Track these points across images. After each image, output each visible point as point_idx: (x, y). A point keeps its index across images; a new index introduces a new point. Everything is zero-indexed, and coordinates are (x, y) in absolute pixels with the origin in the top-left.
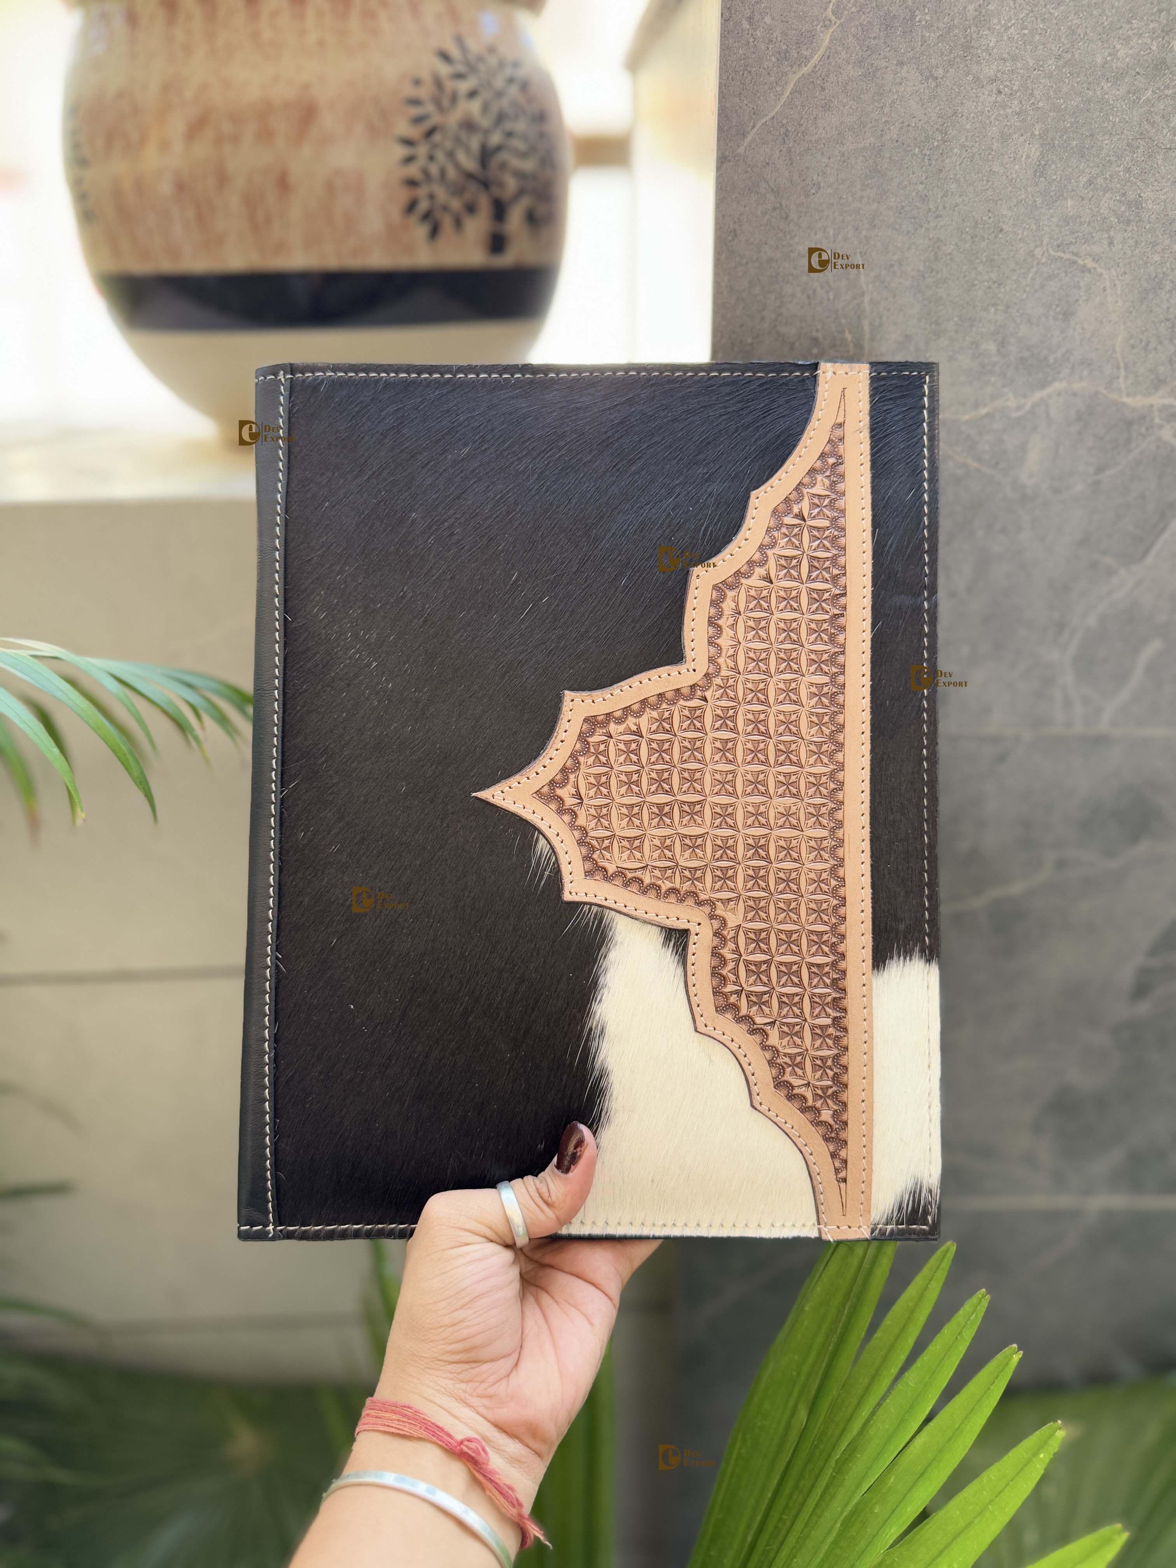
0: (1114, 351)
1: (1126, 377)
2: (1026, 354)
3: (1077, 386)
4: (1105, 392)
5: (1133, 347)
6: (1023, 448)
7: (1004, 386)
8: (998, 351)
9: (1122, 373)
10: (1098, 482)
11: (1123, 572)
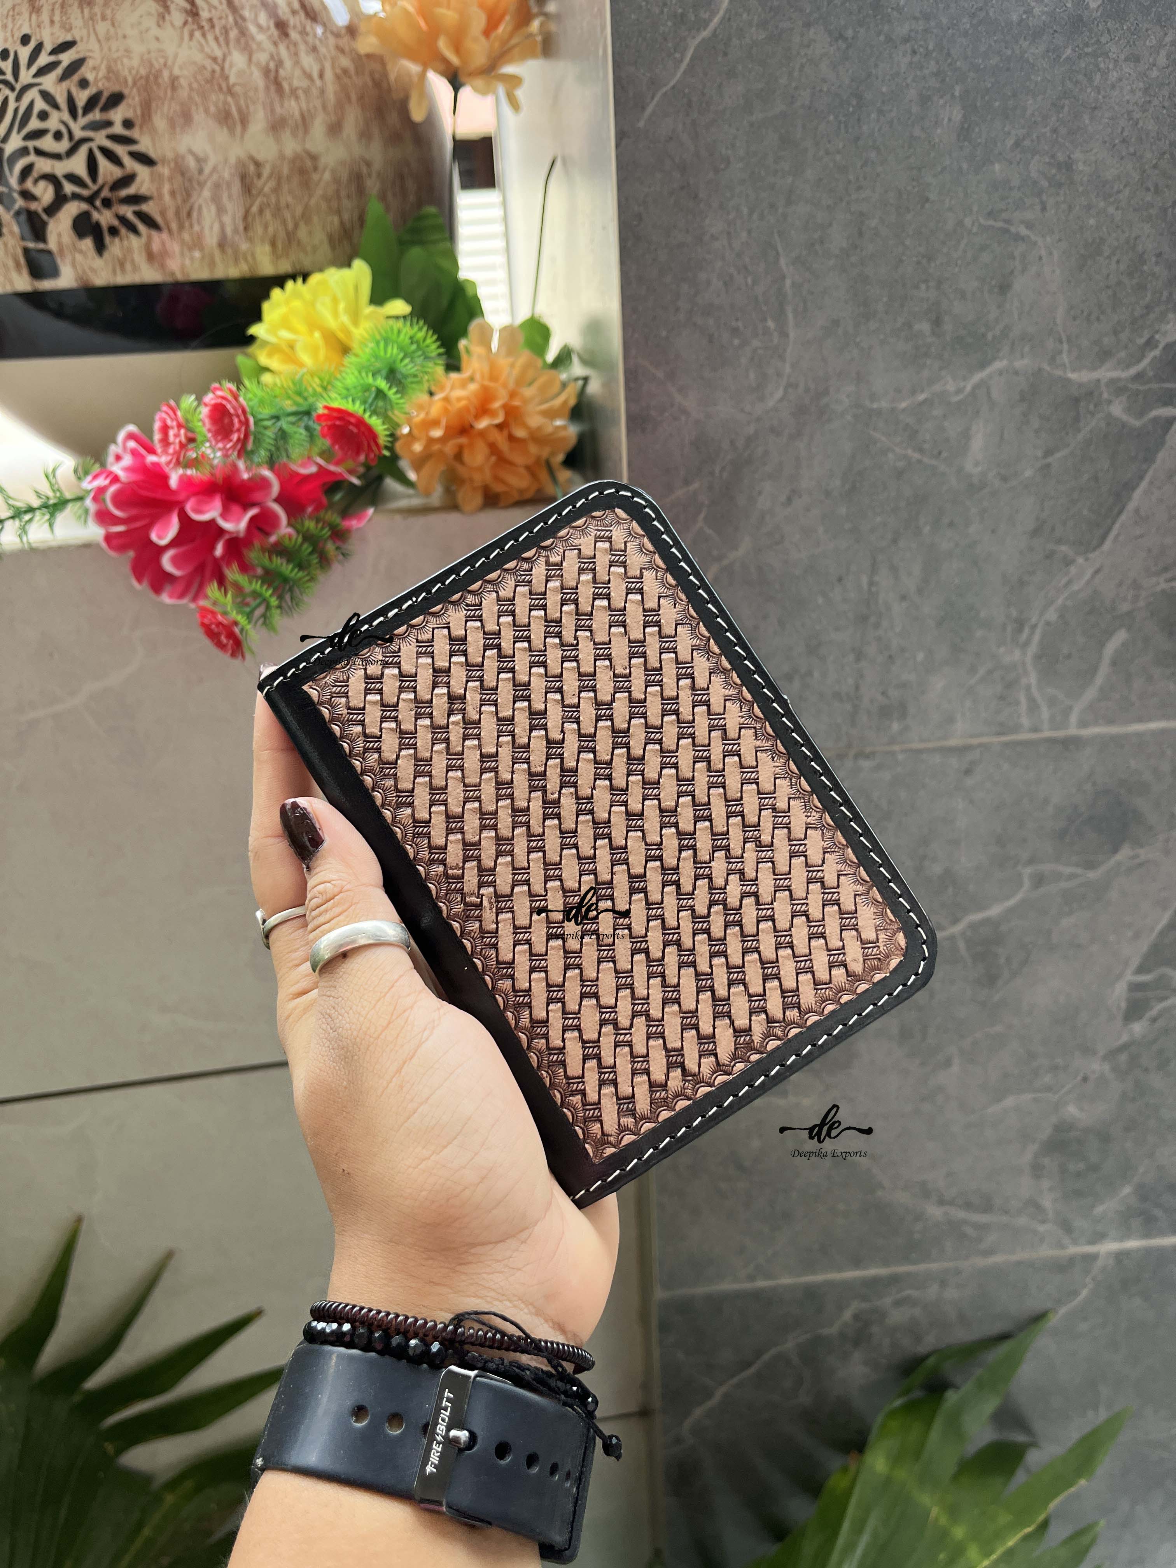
0: (1055, 323)
1: (1069, 352)
2: (962, 332)
3: (1019, 364)
4: (1048, 368)
5: (1074, 319)
6: (966, 435)
7: (941, 369)
8: (933, 333)
9: (1065, 346)
10: (1048, 466)
11: (1080, 560)
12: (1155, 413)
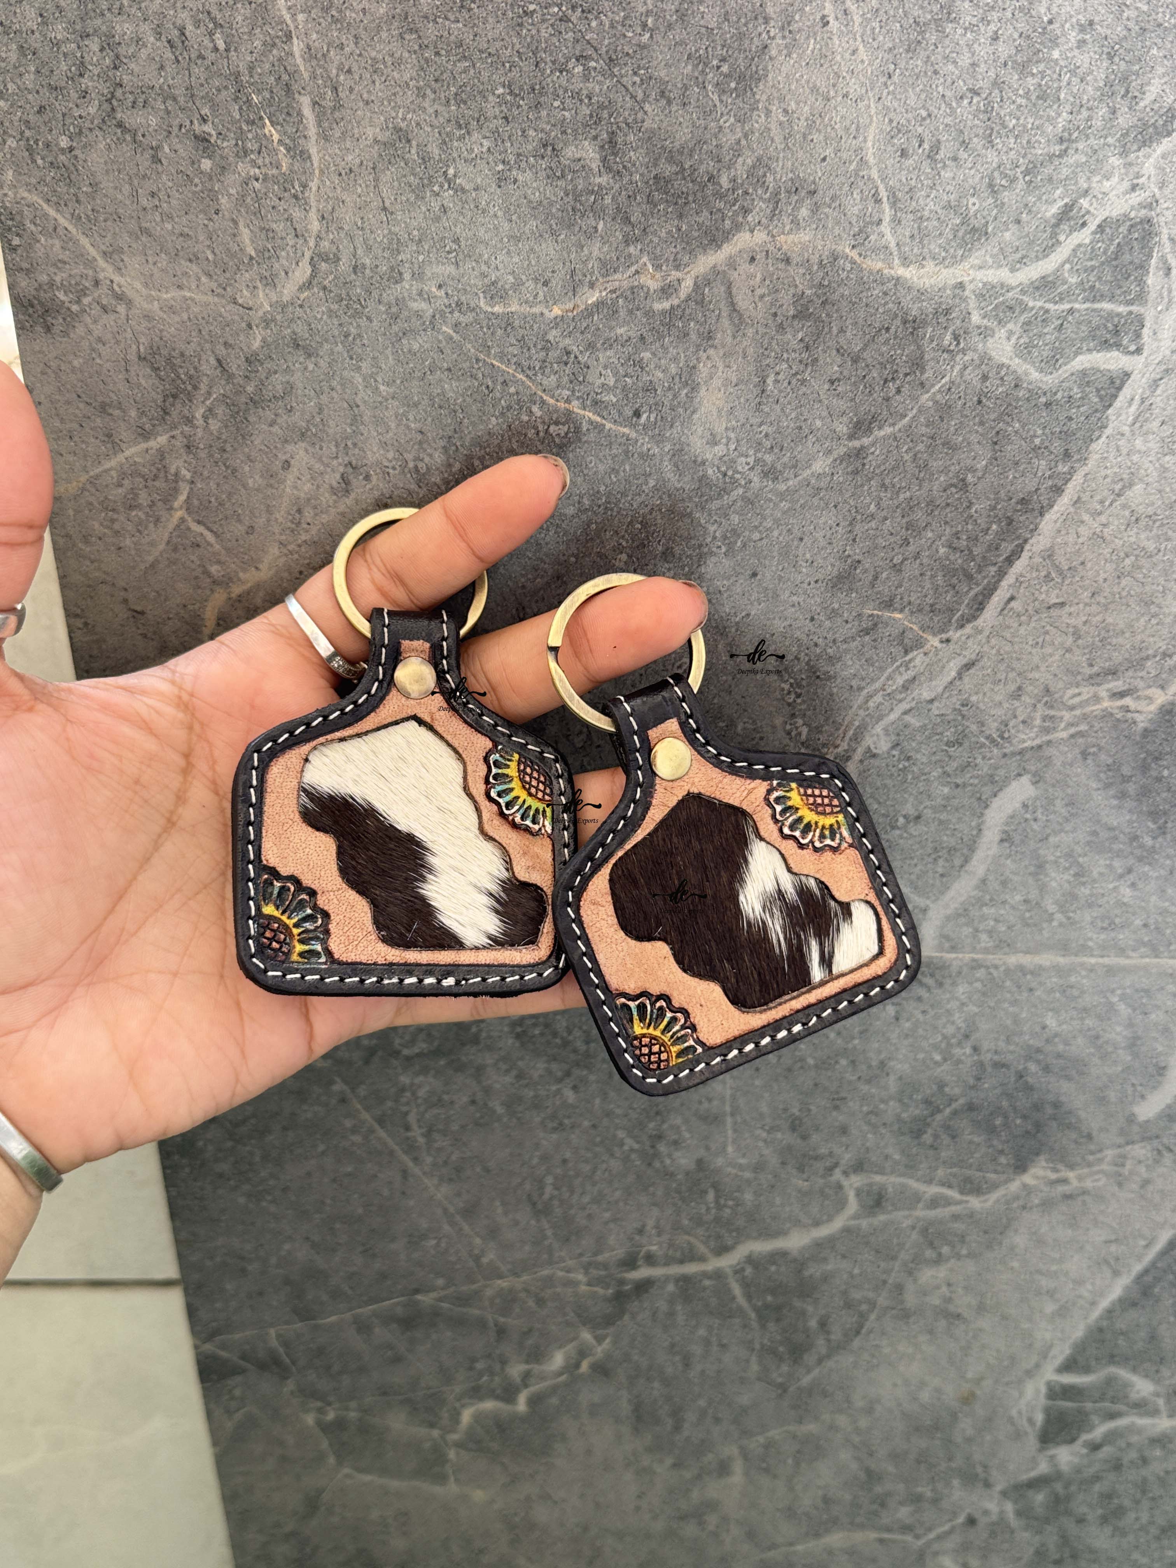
0: (863, 163)
1: (896, 221)
2: (667, 169)
3: (789, 241)
5: (904, 153)
6: (688, 381)
7: (627, 241)
9: (887, 212)
10: (859, 453)
11: (934, 641)
12: (1082, 361)
